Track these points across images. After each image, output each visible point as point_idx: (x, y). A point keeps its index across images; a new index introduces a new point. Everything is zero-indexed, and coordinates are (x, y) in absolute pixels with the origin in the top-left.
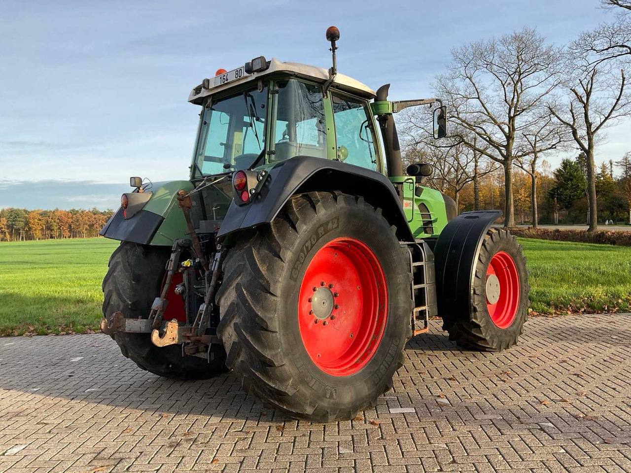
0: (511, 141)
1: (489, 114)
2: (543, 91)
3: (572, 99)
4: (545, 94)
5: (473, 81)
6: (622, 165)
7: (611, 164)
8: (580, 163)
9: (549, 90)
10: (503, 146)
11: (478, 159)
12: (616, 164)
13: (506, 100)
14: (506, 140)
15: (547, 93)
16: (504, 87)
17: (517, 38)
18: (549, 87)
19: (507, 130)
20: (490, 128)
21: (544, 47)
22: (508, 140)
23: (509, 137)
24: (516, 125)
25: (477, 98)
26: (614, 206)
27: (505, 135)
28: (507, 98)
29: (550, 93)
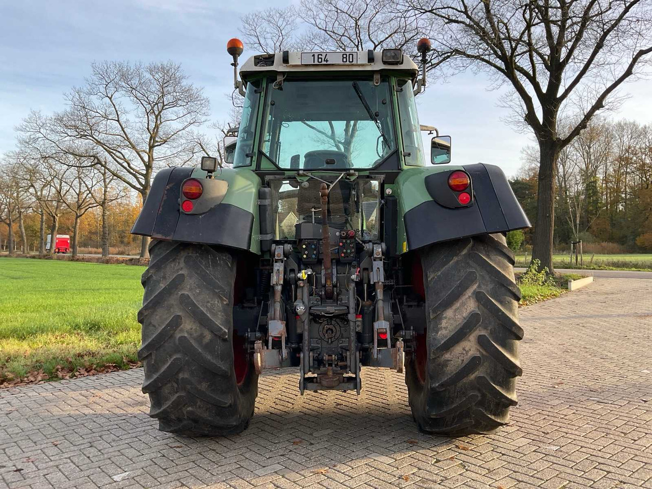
0: (150, 171)
1: (128, 138)
2: (180, 127)
4: (181, 130)
5: (113, 102)
9: (186, 127)
10: (142, 175)
11: (108, 184)
13: (148, 129)
14: (145, 168)
15: (183, 129)
16: (147, 115)
18: (186, 124)
19: (146, 159)
21: (184, 83)
22: (147, 171)
23: (149, 167)
24: (155, 155)
25: (116, 120)
27: (144, 164)
28: (149, 127)
29: (186, 129)
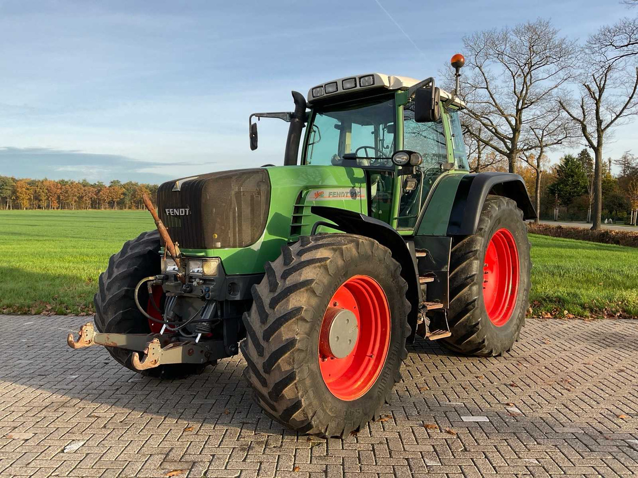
0: (517, 134)
1: (496, 104)
2: (553, 84)
3: (584, 95)
4: (554, 88)
5: (483, 70)
6: (620, 164)
7: (610, 162)
8: (581, 159)
9: (559, 84)
10: (509, 139)
11: (482, 150)
12: (615, 162)
13: (515, 92)
14: (512, 132)
15: (556, 87)
16: (514, 78)
17: (530, 28)
18: (559, 81)
19: (513, 123)
20: (497, 119)
21: (557, 39)
22: (514, 134)
23: (516, 130)
24: (523, 118)
25: (485, 88)
26: (615, 205)
27: (511, 128)
28: (516, 90)
29: (559, 87)
